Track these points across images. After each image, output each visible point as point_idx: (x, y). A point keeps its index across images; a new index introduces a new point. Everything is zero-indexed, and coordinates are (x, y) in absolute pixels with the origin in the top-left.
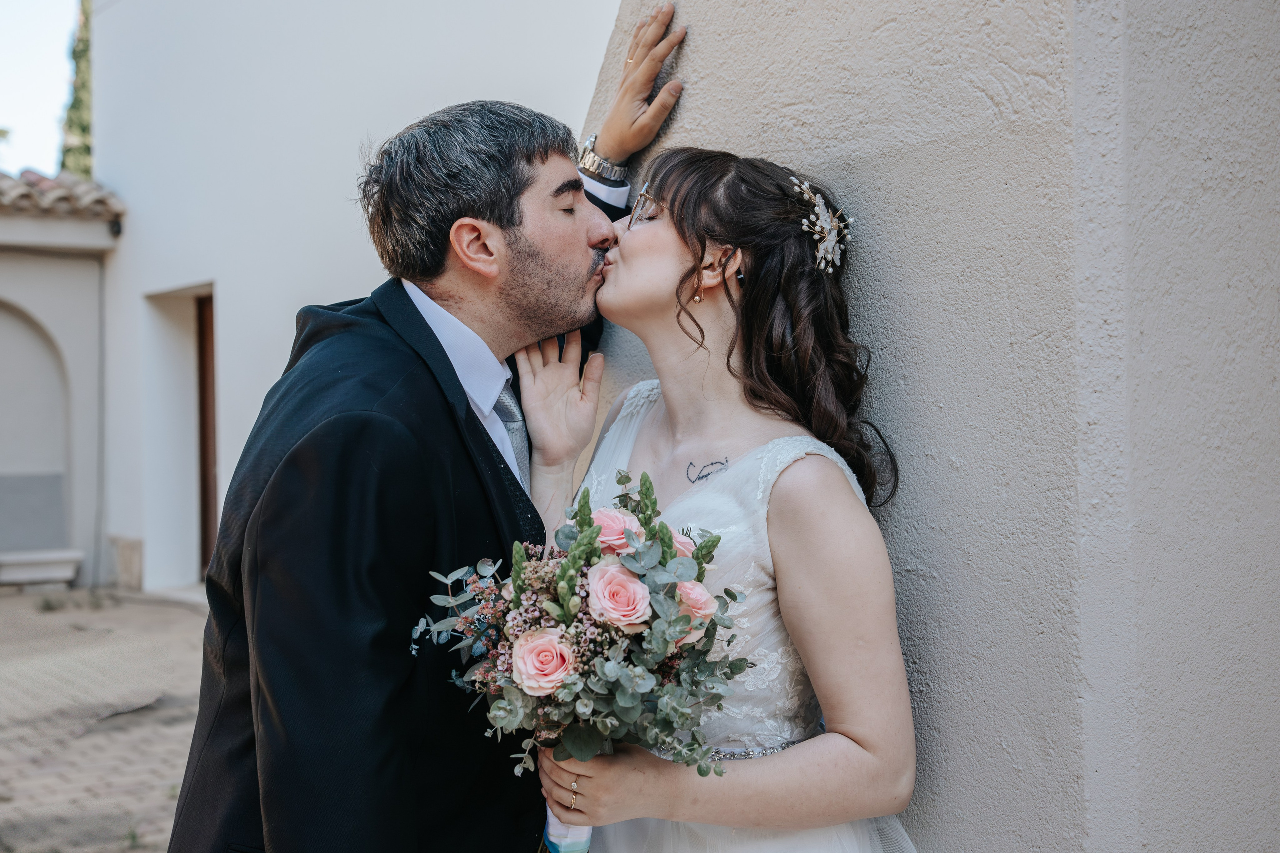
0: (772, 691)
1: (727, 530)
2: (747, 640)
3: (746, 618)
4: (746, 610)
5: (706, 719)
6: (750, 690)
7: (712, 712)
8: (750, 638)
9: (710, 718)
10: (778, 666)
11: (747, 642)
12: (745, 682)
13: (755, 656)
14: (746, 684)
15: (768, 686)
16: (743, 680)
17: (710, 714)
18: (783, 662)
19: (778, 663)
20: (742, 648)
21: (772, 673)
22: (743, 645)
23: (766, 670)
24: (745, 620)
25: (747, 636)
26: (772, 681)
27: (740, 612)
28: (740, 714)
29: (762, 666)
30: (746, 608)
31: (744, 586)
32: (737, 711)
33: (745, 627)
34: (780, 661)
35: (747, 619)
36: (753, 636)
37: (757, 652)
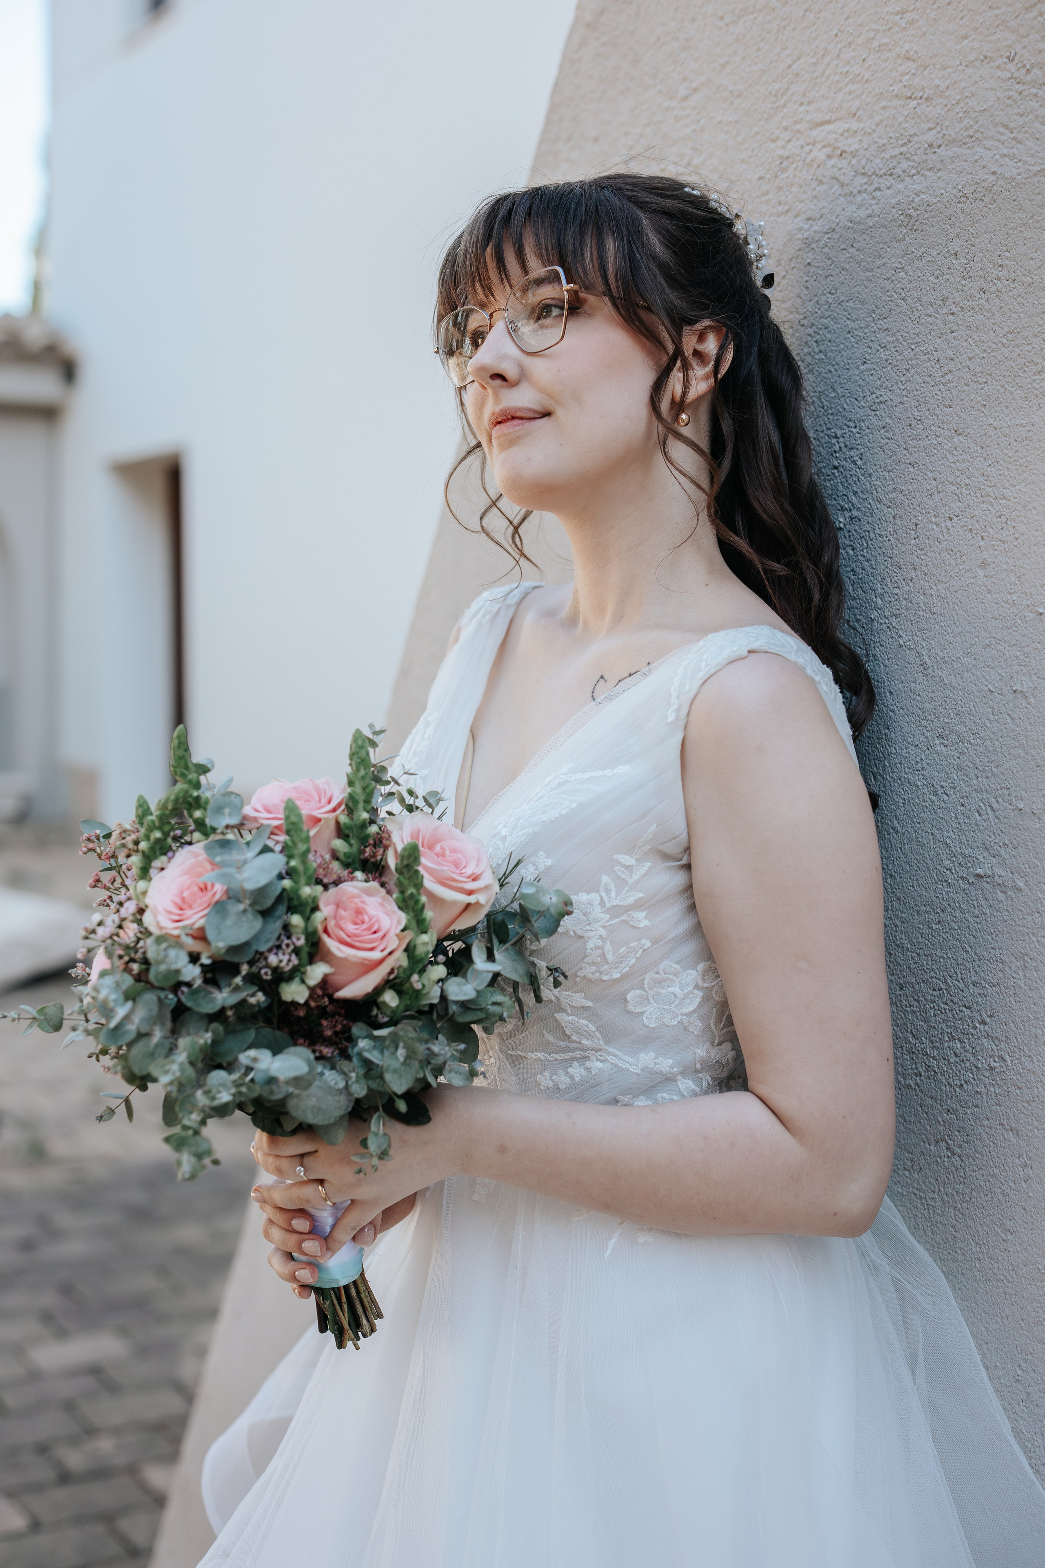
0: (686, 1029)
1: (615, 771)
2: (646, 947)
3: (643, 911)
4: (641, 898)
5: (583, 1072)
6: (651, 1026)
7: (592, 1062)
8: (649, 944)
9: (588, 1069)
10: (696, 992)
11: (645, 951)
12: (643, 1013)
13: (658, 973)
14: (645, 1016)
15: (680, 1022)
16: (639, 1010)
17: (588, 1064)
18: (706, 985)
19: (696, 987)
20: (637, 959)
21: (687, 1001)
22: (638, 955)
23: (676, 996)
24: (641, 915)
25: (644, 941)
26: (686, 1014)
27: (631, 900)
28: (634, 1064)
29: (671, 989)
30: (641, 895)
31: (635, 857)
32: (631, 1060)
33: (642, 925)
34: (700, 983)
35: (644, 914)
36: (654, 943)
37: (662, 966)
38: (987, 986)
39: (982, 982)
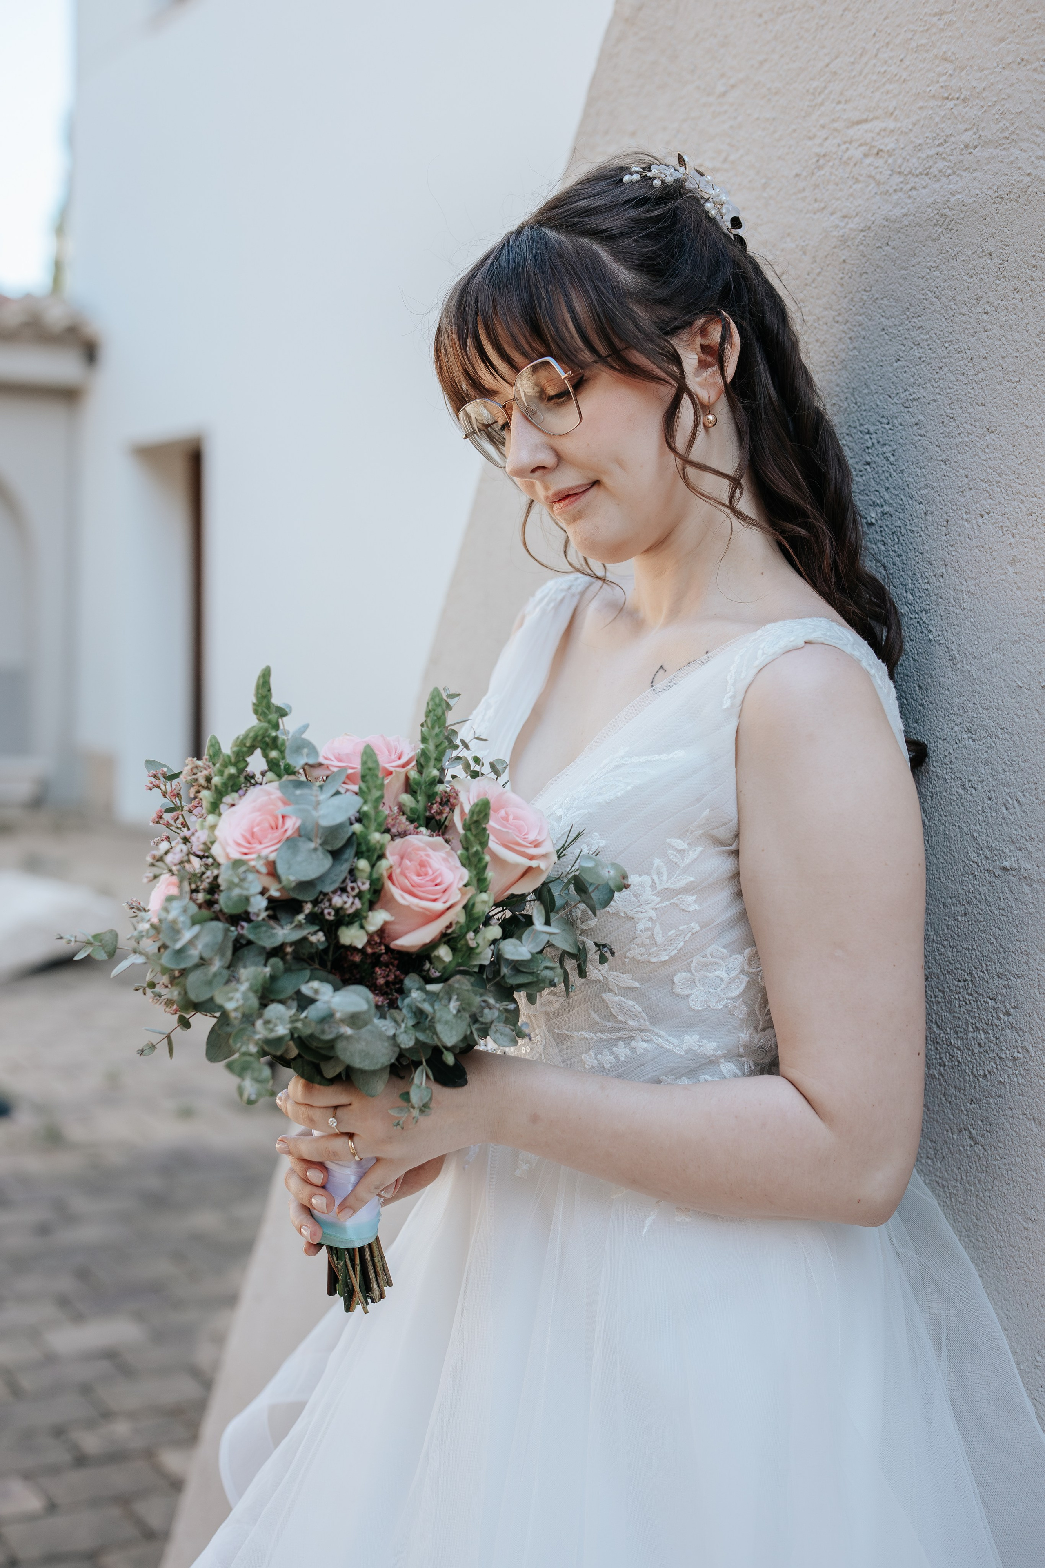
0: (731, 1013)
1: (671, 756)
2: (694, 931)
3: (693, 895)
4: (692, 882)
5: (628, 1051)
6: (697, 1008)
7: (637, 1042)
8: (698, 928)
9: (633, 1049)
10: (742, 976)
11: (693, 934)
12: (689, 996)
13: (705, 956)
14: (691, 998)
15: (726, 1006)
16: (686, 993)
17: (633, 1044)
18: (752, 970)
19: (742, 971)
20: (686, 942)
21: (733, 986)
22: (687, 938)
23: (722, 980)
24: (691, 899)
25: (693, 925)
26: (732, 999)
27: (682, 884)
28: (678, 1046)
29: (717, 973)
30: (692, 879)
31: (688, 841)
32: (676, 1042)
33: (691, 909)
34: (746, 967)
35: (694, 897)
36: (703, 927)
37: (709, 950)
38: (1012, 978)
39: (1007, 973)
